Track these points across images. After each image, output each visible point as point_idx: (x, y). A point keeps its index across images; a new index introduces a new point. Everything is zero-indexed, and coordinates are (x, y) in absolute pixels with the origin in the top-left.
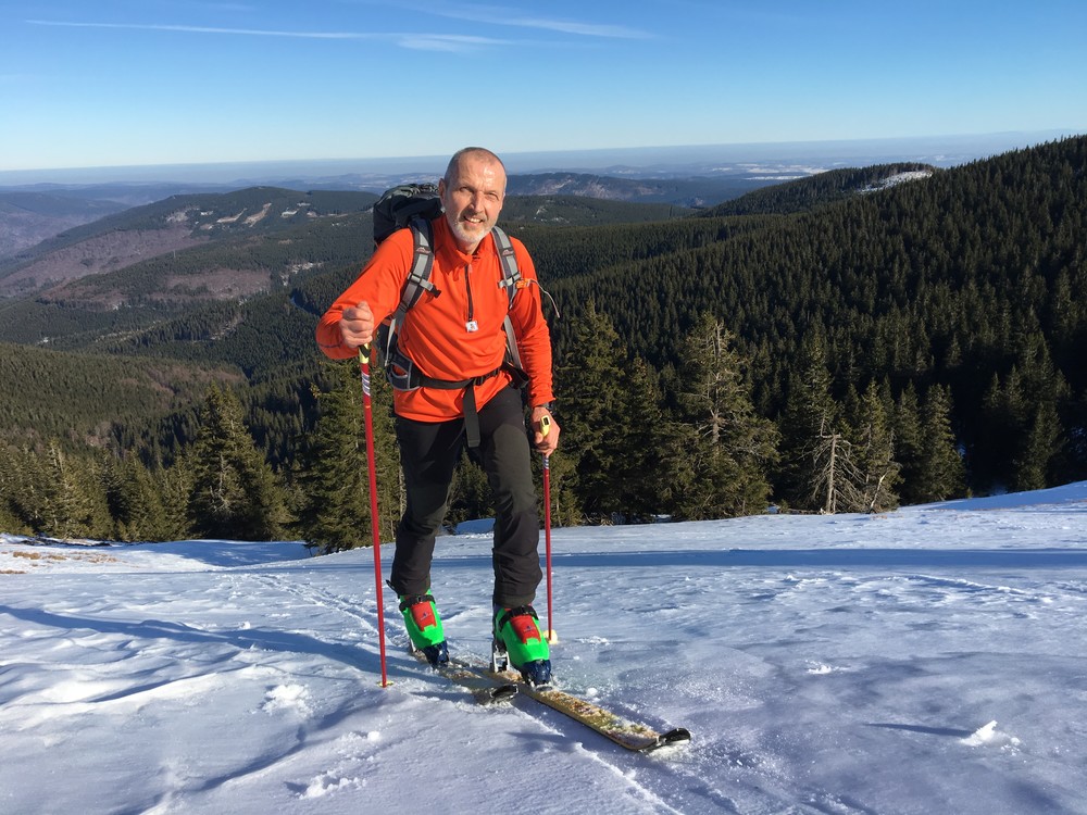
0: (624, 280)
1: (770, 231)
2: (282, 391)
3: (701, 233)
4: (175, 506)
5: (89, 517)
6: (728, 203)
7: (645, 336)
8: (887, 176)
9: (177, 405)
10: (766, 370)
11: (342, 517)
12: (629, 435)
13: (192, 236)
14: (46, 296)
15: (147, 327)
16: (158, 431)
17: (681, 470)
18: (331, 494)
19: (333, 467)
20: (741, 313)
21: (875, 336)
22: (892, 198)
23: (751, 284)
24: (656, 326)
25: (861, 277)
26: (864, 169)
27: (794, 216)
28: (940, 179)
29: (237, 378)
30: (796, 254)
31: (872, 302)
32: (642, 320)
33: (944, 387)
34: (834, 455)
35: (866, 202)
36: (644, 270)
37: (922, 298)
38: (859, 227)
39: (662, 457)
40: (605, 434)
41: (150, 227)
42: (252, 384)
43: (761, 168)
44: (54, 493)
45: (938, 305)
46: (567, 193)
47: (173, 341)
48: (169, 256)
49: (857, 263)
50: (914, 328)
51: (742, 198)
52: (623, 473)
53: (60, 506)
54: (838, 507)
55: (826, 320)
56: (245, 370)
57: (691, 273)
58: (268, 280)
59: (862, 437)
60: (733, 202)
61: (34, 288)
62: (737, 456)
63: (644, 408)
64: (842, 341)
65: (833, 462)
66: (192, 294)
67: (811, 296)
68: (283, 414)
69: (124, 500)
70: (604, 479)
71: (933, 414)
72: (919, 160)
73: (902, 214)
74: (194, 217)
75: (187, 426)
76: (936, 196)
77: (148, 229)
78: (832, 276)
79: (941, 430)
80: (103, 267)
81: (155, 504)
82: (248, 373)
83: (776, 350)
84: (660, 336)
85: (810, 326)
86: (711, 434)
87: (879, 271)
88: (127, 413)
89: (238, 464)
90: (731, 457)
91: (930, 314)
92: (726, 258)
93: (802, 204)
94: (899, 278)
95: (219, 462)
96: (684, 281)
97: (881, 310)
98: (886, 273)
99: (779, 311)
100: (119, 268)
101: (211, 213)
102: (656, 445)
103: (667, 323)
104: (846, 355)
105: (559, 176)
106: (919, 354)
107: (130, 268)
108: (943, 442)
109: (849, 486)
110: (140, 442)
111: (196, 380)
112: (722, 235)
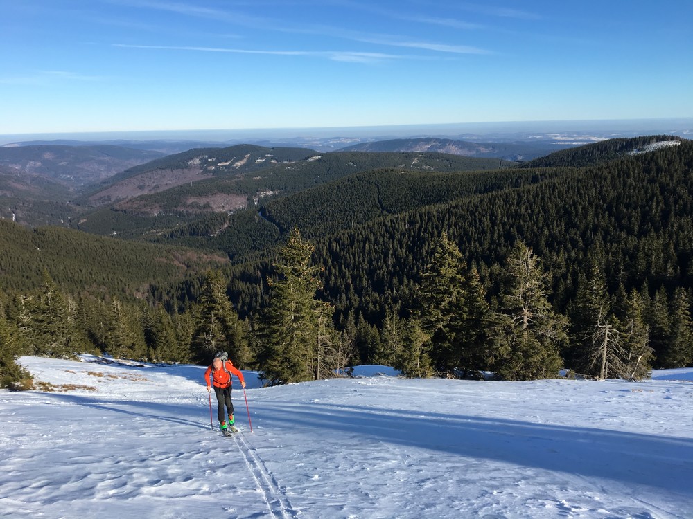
0: (468, 207)
1: (567, 178)
2: (250, 269)
3: (520, 178)
4: (184, 341)
5: (133, 344)
6: (539, 159)
7: (481, 244)
8: (649, 143)
9: (188, 275)
10: (563, 270)
11: (282, 362)
12: (467, 319)
13: (203, 173)
14: (116, 207)
15: (174, 227)
16: (177, 291)
17: (501, 345)
18: (276, 347)
19: (278, 330)
20: (546, 232)
21: (638, 251)
22: (652, 158)
23: (553, 213)
24: (488, 238)
25: (630, 211)
26: (633, 139)
27: (583, 169)
28: (686, 147)
29: (225, 260)
30: (585, 194)
31: (637, 228)
32: (479, 234)
33: (686, 290)
34: (607, 339)
35: (634, 160)
36: (481, 201)
37: (672, 226)
38: (628, 177)
39: (489, 336)
40: (451, 318)
41: (178, 167)
42: (233, 264)
43: (562, 137)
44: (114, 329)
45: (683, 232)
46: (432, 151)
47: (188, 236)
48: (188, 185)
49: (626, 201)
50: (666, 246)
51: (550, 155)
52: (463, 344)
53: (117, 337)
54: (609, 373)
55: (604, 238)
56: (229, 256)
57: (513, 204)
58: (245, 201)
59: (626, 328)
60: (543, 158)
61: (110, 202)
62: (540, 338)
63: (478, 302)
64: (615, 253)
65: (606, 343)
66: (201, 208)
67: (594, 222)
68: (251, 283)
69: (154, 334)
70: (450, 347)
71: (679, 307)
72: (672, 133)
73: (659, 170)
74: (204, 161)
75: (194, 288)
76: (683, 158)
77: (177, 168)
78: (609, 208)
79: (684, 318)
80: (150, 190)
81: (172, 338)
82: (231, 257)
83: (569, 258)
84: (491, 244)
85: (593, 242)
86: (522, 323)
87: (642, 207)
88: (159, 279)
89: (222, 320)
90: (536, 338)
91: (677, 238)
92: (537, 195)
93: (590, 160)
94: (656, 212)
95: (211, 318)
96: (508, 209)
97: (643, 233)
98: (647, 208)
99: (573, 231)
100: (159, 191)
101: (214, 159)
102: (485, 327)
103: (496, 236)
104: (618, 263)
105: (428, 140)
106: (669, 265)
107: (166, 192)
108: (685, 327)
109: (617, 360)
110: (165, 297)
111: (200, 260)
112: (535, 179)
